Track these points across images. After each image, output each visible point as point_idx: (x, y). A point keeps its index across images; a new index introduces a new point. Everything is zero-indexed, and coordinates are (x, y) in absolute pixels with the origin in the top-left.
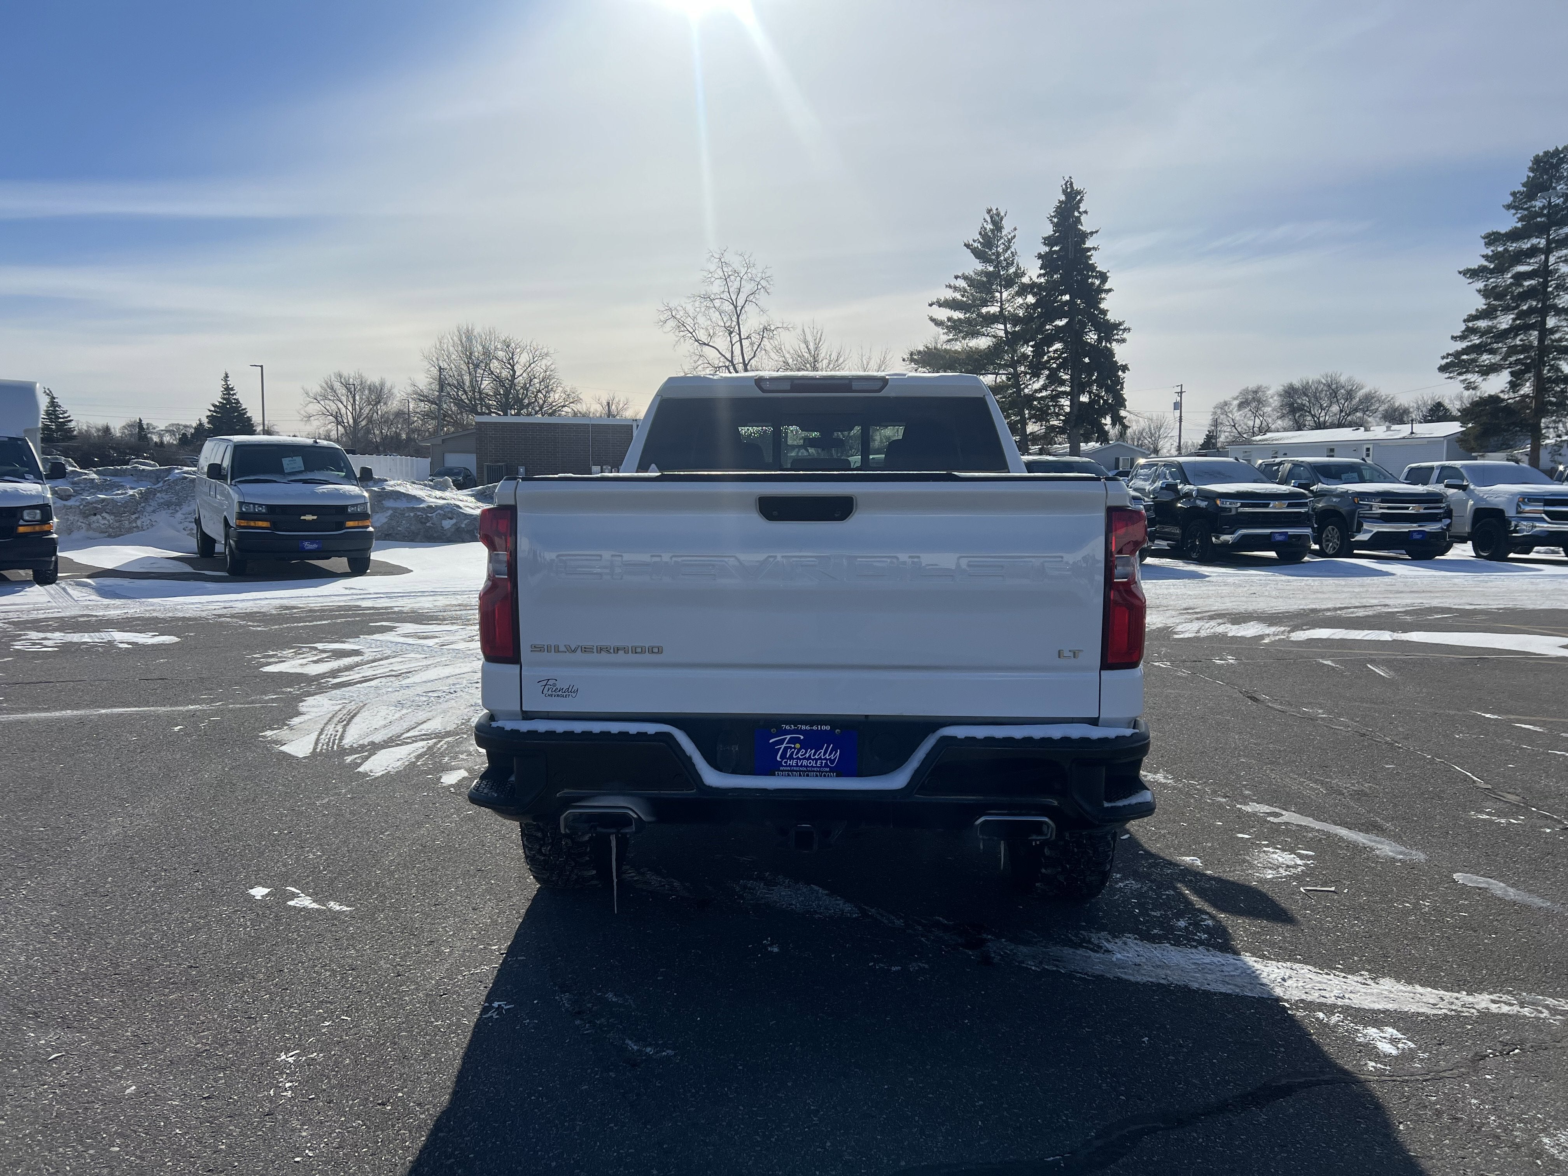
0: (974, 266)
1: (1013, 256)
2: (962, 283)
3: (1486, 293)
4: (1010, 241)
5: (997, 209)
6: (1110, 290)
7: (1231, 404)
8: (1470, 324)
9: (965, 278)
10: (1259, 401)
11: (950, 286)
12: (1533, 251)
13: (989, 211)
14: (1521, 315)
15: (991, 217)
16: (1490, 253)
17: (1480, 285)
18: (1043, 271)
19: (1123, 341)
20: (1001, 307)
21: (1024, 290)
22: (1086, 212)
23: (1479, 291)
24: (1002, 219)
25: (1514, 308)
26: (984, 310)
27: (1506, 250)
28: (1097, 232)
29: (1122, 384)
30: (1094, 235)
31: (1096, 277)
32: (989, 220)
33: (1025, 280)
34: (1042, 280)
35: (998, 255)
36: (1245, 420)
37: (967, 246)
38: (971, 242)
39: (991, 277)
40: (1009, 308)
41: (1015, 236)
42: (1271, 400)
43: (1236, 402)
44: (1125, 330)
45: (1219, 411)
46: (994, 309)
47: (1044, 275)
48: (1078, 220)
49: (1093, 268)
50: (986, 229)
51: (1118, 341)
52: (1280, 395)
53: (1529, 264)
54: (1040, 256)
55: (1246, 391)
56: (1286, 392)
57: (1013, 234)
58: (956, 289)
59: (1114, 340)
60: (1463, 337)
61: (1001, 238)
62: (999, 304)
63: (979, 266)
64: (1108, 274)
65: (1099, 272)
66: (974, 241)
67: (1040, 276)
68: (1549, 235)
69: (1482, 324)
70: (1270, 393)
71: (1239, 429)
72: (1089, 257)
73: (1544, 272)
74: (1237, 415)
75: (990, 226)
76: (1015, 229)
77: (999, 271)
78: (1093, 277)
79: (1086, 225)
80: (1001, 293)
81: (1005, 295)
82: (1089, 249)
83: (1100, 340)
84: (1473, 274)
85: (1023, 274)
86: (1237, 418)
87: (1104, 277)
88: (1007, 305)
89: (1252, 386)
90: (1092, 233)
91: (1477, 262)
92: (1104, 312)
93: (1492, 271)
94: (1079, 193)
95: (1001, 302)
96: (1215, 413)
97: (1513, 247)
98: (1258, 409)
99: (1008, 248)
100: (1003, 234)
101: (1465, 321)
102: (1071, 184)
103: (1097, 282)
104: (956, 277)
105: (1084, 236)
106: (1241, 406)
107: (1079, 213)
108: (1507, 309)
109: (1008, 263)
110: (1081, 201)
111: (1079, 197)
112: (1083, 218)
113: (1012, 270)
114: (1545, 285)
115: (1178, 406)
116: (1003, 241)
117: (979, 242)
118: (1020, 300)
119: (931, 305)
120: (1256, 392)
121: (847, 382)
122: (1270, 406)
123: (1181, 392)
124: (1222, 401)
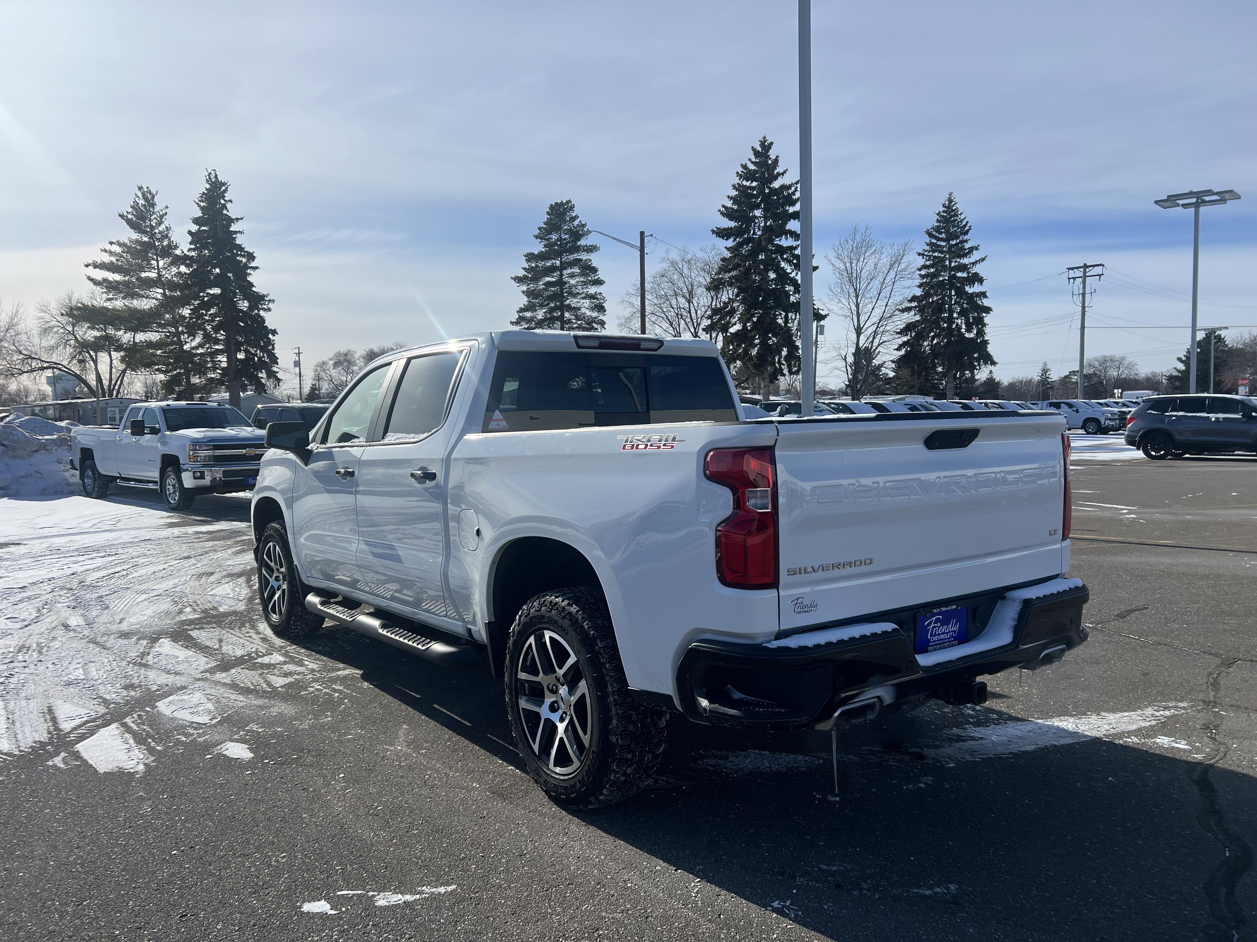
0: (129, 235)
1: (168, 230)
2: (118, 249)
3: (528, 293)
4: (162, 217)
5: (148, 188)
6: (255, 268)
7: (327, 364)
8: (521, 314)
9: (120, 244)
10: (349, 362)
11: (105, 251)
12: (553, 269)
13: (140, 188)
14: (551, 310)
15: (143, 194)
16: (527, 267)
17: (524, 288)
18: (192, 246)
19: (269, 310)
20: (158, 273)
21: (179, 260)
22: (231, 201)
23: (523, 292)
24: (153, 197)
25: (546, 305)
26: (143, 275)
27: (537, 266)
28: (242, 219)
29: (273, 345)
30: (240, 221)
31: (244, 256)
32: (140, 195)
33: (178, 252)
34: (193, 254)
35: (152, 228)
36: (337, 374)
37: (122, 216)
38: (125, 214)
39: (149, 246)
40: (167, 275)
41: (166, 213)
42: (357, 361)
43: (331, 362)
44: (269, 301)
45: (319, 369)
46: (153, 275)
47: (194, 250)
48: (224, 207)
49: (240, 248)
50: (138, 204)
51: (264, 310)
52: (364, 358)
53: (553, 277)
54: (190, 233)
55: (339, 354)
56: (368, 355)
57: (164, 212)
58: (111, 253)
59: (262, 309)
60: (517, 323)
61: (154, 213)
62: (156, 271)
63: (135, 236)
64: (254, 254)
65: (247, 252)
66: (127, 212)
67: (190, 250)
68: (561, 259)
69: (528, 314)
70: (357, 355)
71: (336, 383)
72: (234, 239)
73: (560, 283)
74: (334, 373)
75: (141, 202)
76: (167, 207)
77: (154, 242)
78: (241, 255)
79: (232, 211)
80: (158, 261)
81: (161, 263)
82: (236, 232)
83: (251, 308)
84: (519, 280)
85: (176, 247)
86: (333, 375)
87: (251, 257)
88: (164, 273)
89: (343, 350)
90: (237, 219)
91: (522, 273)
92: (252, 285)
93: (531, 280)
94: (224, 184)
95: (158, 269)
96: (316, 370)
97: (541, 264)
98: (348, 367)
99: (160, 223)
100: (156, 210)
101: (518, 312)
102: (216, 176)
103: (244, 260)
104: (111, 243)
105: (230, 221)
106: (336, 365)
107: (225, 201)
108: (542, 306)
109: (162, 236)
110: (226, 191)
111: (224, 188)
112: (229, 205)
113: (166, 243)
114: (562, 290)
115: (297, 364)
116: (155, 216)
117: (133, 214)
118: (174, 270)
119: (87, 266)
120: (346, 355)
121: (636, 342)
122: (356, 366)
123: (299, 353)
124: (321, 361)
